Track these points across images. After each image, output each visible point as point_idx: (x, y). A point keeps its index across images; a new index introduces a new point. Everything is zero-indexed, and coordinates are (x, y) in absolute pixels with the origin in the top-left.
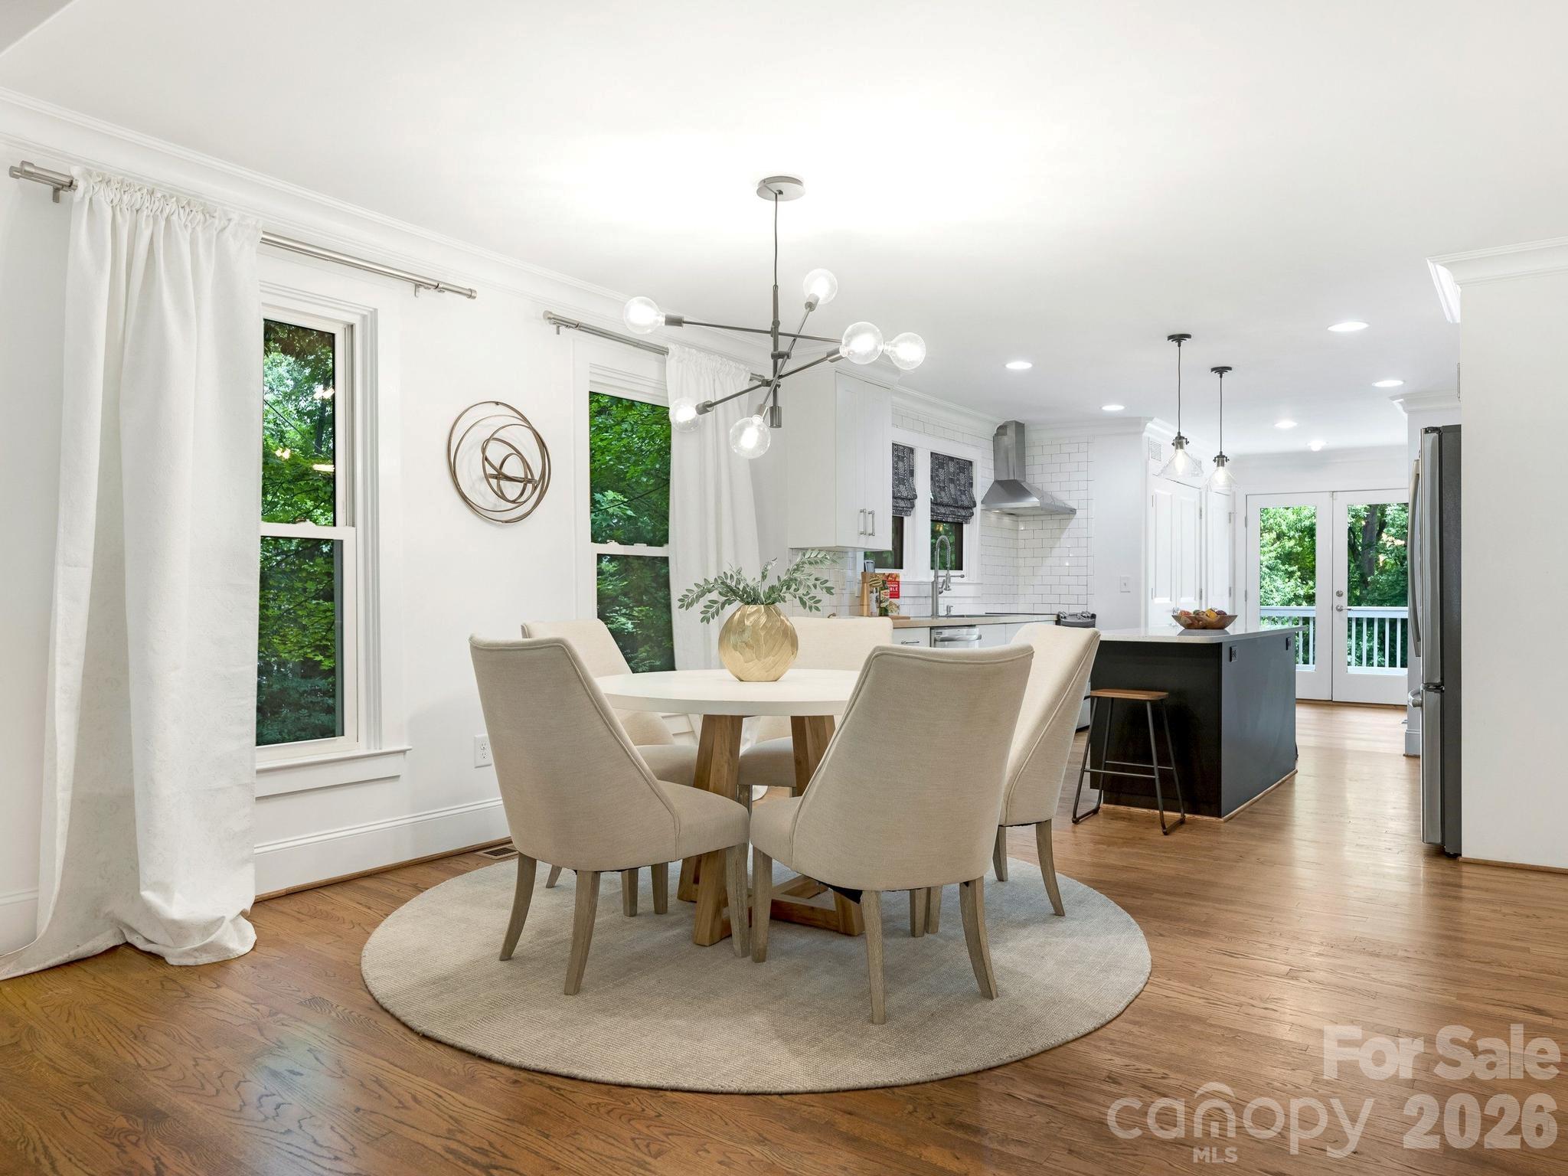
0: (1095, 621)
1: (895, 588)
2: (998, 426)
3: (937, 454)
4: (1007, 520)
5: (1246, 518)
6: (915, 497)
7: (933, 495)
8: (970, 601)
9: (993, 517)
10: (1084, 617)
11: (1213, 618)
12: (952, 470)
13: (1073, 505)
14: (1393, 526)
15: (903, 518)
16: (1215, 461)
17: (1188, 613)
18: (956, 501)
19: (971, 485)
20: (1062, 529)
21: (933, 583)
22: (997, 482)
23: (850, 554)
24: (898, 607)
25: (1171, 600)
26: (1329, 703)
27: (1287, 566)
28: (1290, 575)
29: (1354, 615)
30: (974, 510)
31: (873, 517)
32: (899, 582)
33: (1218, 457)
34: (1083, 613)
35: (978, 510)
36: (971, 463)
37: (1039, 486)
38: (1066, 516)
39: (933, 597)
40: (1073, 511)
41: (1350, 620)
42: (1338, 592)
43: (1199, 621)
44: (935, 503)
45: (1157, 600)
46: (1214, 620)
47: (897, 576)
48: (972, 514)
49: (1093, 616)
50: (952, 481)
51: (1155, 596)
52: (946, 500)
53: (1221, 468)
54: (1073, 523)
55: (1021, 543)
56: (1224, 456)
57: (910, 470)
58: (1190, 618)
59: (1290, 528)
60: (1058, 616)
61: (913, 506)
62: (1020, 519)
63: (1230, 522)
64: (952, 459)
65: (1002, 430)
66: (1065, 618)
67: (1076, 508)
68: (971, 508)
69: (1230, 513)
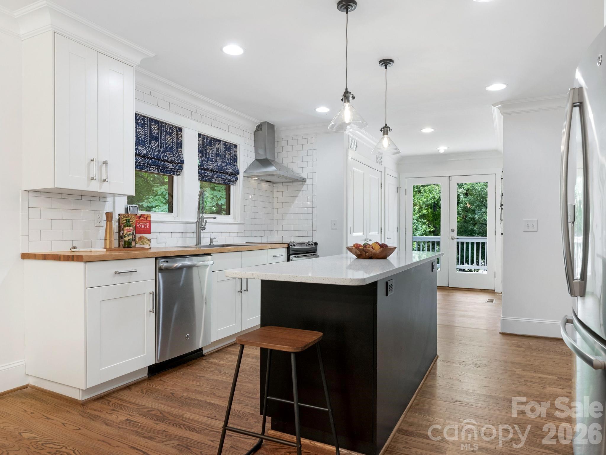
0: (317, 247)
1: (146, 226)
2: (257, 125)
3: (205, 136)
4: (265, 185)
5: (406, 190)
6: (183, 162)
7: (200, 163)
8: (235, 234)
9: (254, 182)
10: (310, 245)
11: (378, 249)
12: (219, 148)
13: (304, 176)
14: (462, 203)
15: (173, 176)
16: (381, 130)
17: (360, 245)
18: (221, 169)
19: (236, 160)
20: (298, 191)
21: (196, 223)
22: (256, 160)
23: (109, 199)
24: (149, 240)
25: (363, 234)
26: (448, 288)
27: (422, 220)
28: (424, 224)
29: (460, 241)
30: (238, 176)
31: (106, 166)
32: (150, 221)
33: (384, 128)
34: (309, 242)
35: (241, 177)
36: (236, 146)
37: (285, 165)
38: (301, 183)
39: (196, 232)
40: (304, 180)
41: (458, 243)
42: (452, 230)
43: (366, 252)
44: (201, 168)
45: (355, 234)
46: (377, 252)
47: (149, 216)
48: (237, 179)
49: (316, 244)
50: (219, 155)
51: (353, 232)
52: (212, 167)
53: (386, 136)
54: (305, 188)
55: (275, 200)
56: (388, 127)
57: (178, 143)
58: (359, 250)
59: (423, 204)
60: (289, 245)
61: (181, 169)
62: (275, 185)
63: (397, 192)
64: (219, 141)
65: (259, 127)
66: (294, 245)
67: (306, 178)
68: (236, 175)
69: (397, 188)
